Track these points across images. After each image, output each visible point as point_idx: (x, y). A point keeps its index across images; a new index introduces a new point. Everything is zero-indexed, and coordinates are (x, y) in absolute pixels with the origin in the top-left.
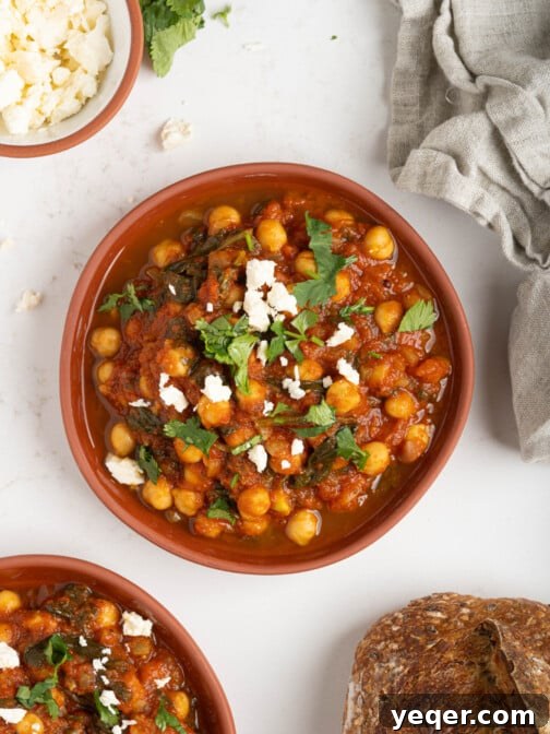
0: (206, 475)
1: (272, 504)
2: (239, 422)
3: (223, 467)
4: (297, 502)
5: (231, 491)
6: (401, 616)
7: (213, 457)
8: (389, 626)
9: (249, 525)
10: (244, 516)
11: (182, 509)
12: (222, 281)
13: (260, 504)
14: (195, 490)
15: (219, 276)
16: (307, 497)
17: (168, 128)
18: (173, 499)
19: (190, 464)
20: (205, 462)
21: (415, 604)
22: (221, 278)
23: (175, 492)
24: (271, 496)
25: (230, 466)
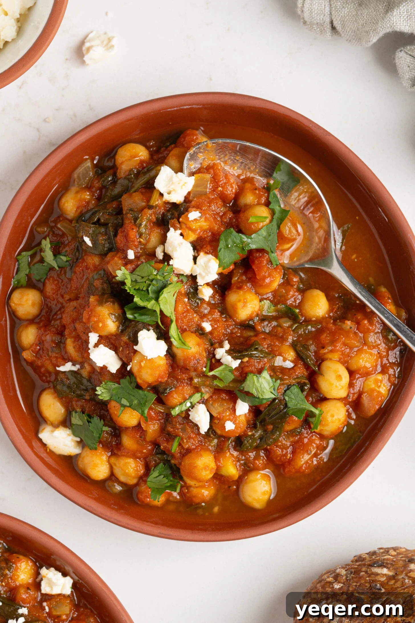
0: (145, 439)
1: (218, 468)
2: (178, 380)
3: (163, 430)
4: (245, 464)
5: (173, 456)
6: (343, 572)
7: (152, 419)
8: (331, 583)
9: (195, 491)
10: (189, 482)
11: (122, 479)
12: (141, 225)
13: (205, 468)
14: (134, 456)
15: (136, 219)
16: (257, 457)
17: (90, 41)
18: (111, 468)
19: (127, 428)
20: (143, 425)
21: (359, 559)
22: (138, 222)
23: (113, 460)
24: (217, 459)
25: (170, 429)
